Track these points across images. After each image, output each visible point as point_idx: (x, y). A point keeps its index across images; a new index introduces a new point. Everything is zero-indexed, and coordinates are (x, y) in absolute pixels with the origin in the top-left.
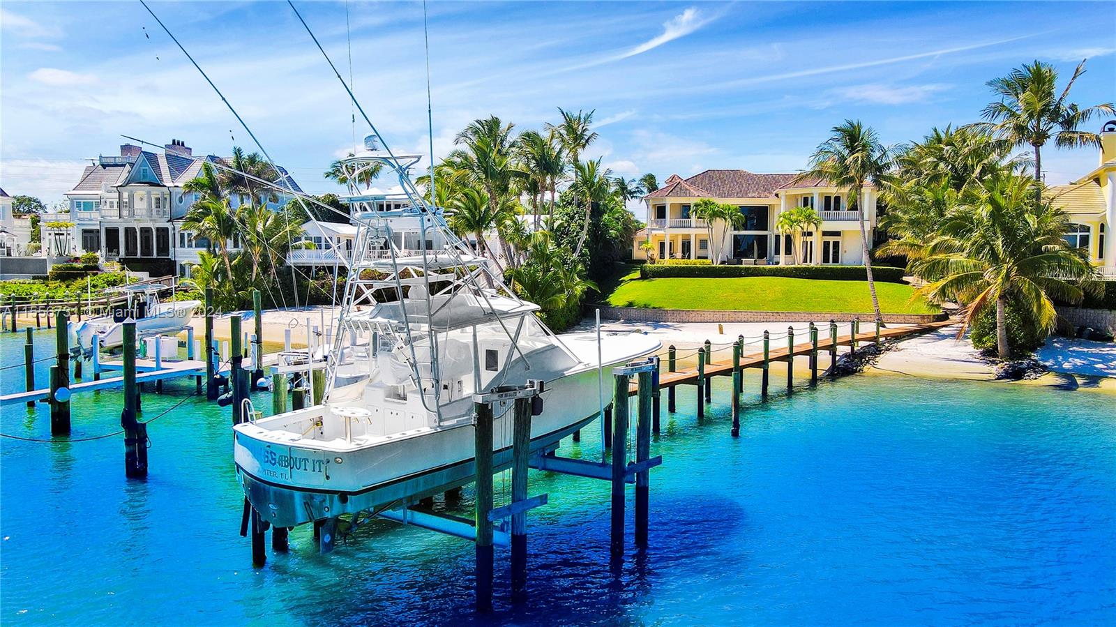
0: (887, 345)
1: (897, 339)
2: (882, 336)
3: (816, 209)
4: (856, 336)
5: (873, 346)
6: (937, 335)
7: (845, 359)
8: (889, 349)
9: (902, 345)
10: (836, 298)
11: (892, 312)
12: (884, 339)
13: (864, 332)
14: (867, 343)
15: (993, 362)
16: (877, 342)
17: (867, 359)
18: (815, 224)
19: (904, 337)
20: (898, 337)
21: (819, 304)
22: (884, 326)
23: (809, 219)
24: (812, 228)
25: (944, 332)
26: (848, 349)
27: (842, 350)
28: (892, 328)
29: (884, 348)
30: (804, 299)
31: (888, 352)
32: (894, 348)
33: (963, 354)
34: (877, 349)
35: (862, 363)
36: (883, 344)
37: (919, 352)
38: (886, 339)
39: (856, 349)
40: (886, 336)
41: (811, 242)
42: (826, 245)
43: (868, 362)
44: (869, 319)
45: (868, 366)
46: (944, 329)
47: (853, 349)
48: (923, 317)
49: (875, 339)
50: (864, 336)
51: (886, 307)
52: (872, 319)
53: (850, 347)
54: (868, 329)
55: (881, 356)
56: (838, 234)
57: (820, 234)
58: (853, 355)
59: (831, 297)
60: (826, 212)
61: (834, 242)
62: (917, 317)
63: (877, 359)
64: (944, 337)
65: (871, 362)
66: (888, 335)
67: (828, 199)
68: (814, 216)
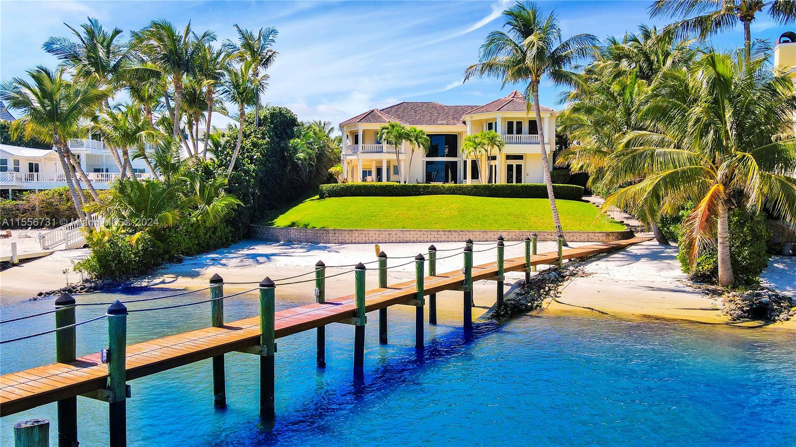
0: (571, 268)
1: (582, 261)
2: (565, 257)
3: (499, 133)
4: (533, 258)
5: (555, 270)
6: (629, 255)
7: (517, 290)
8: (575, 274)
9: (590, 267)
10: (515, 216)
11: (574, 229)
12: (567, 261)
13: (544, 252)
14: (545, 267)
15: (715, 293)
16: (559, 264)
17: (547, 289)
18: (498, 146)
19: (591, 257)
20: (584, 258)
21: (496, 221)
22: (566, 245)
23: (492, 141)
24: (495, 151)
25: (635, 252)
26: (521, 275)
27: (513, 277)
28: (576, 247)
29: (568, 273)
30: (480, 216)
31: (573, 278)
32: (580, 273)
33: (669, 280)
34: (559, 275)
35: (540, 296)
36: (566, 268)
37: (612, 277)
38: (570, 260)
39: (533, 274)
40: (569, 257)
41: (495, 166)
42: (510, 168)
43: (547, 293)
44: (549, 237)
45: (548, 299)
46: (633, 247)
47: (528, 275)
48: (608, 234)
49: (557, 261)
50: (544, 258)
51: (568, 225)
52: (553, 237)
53: (524, 273)
54: (548, 249)
55: (565, 283)
56: (520, 157)
57: (504, 157)
58: (529, 285)
59: (509, 214)
60: (509, 135)
61: (516, 165)
62: (601, 234)
63: (560, 289)
64: (637, 258)
65: (552, 292)
66: (572, 256)
67: (510, 124)
68: (497, 139)
